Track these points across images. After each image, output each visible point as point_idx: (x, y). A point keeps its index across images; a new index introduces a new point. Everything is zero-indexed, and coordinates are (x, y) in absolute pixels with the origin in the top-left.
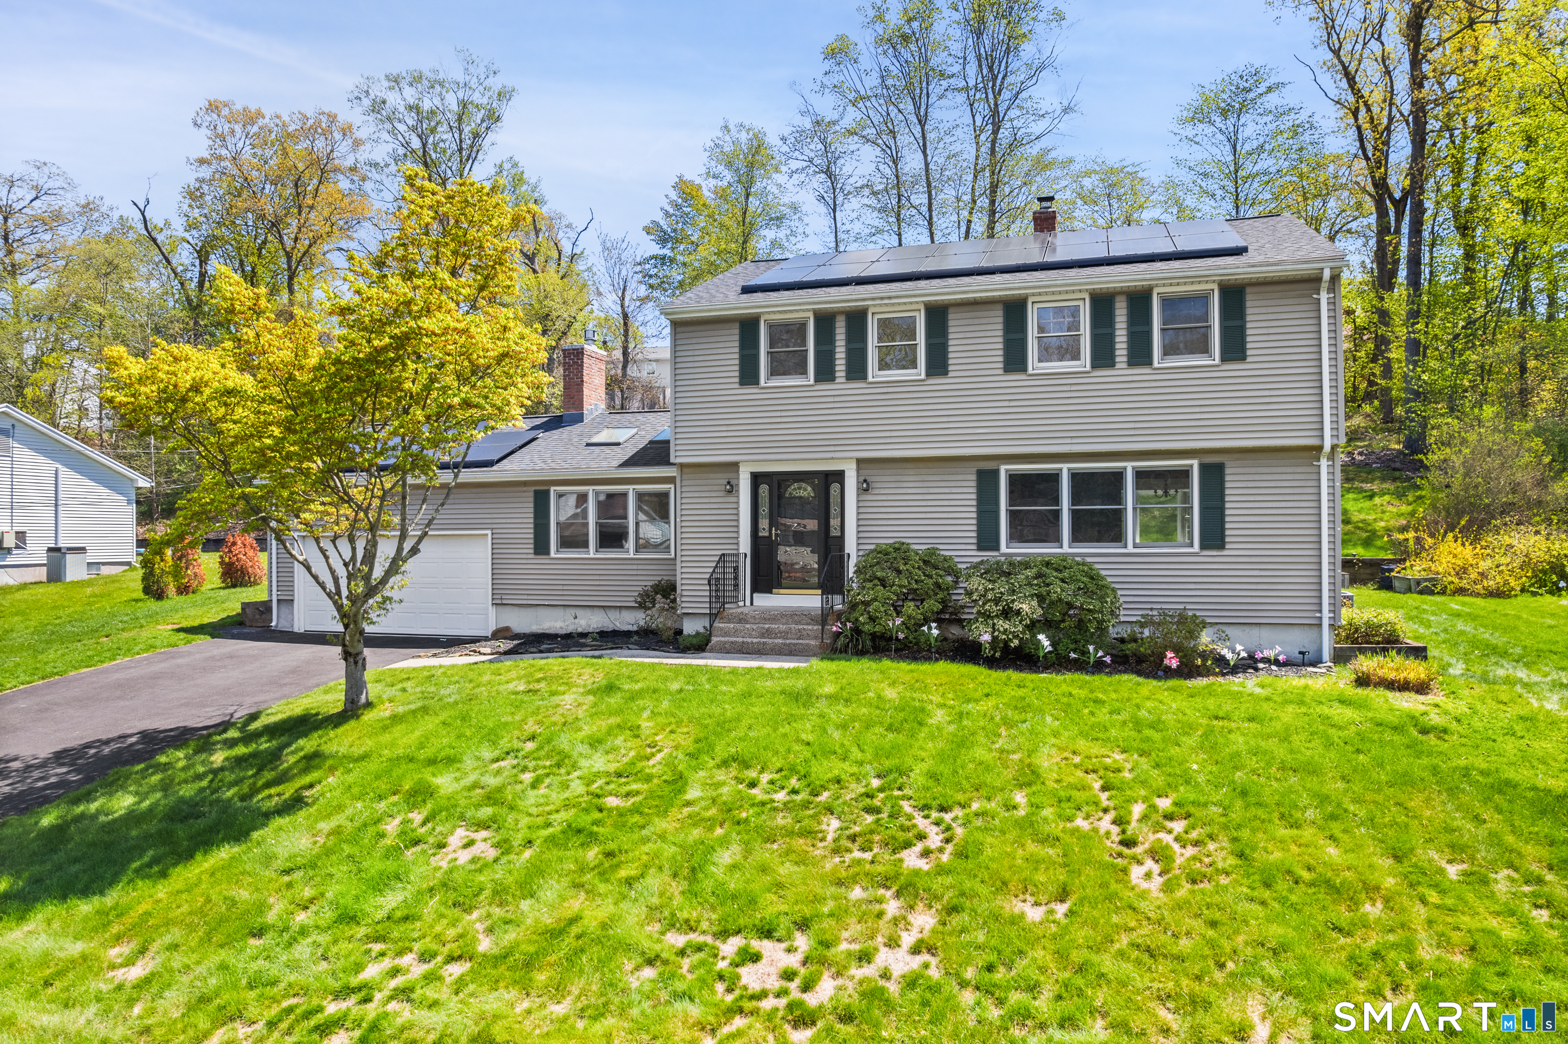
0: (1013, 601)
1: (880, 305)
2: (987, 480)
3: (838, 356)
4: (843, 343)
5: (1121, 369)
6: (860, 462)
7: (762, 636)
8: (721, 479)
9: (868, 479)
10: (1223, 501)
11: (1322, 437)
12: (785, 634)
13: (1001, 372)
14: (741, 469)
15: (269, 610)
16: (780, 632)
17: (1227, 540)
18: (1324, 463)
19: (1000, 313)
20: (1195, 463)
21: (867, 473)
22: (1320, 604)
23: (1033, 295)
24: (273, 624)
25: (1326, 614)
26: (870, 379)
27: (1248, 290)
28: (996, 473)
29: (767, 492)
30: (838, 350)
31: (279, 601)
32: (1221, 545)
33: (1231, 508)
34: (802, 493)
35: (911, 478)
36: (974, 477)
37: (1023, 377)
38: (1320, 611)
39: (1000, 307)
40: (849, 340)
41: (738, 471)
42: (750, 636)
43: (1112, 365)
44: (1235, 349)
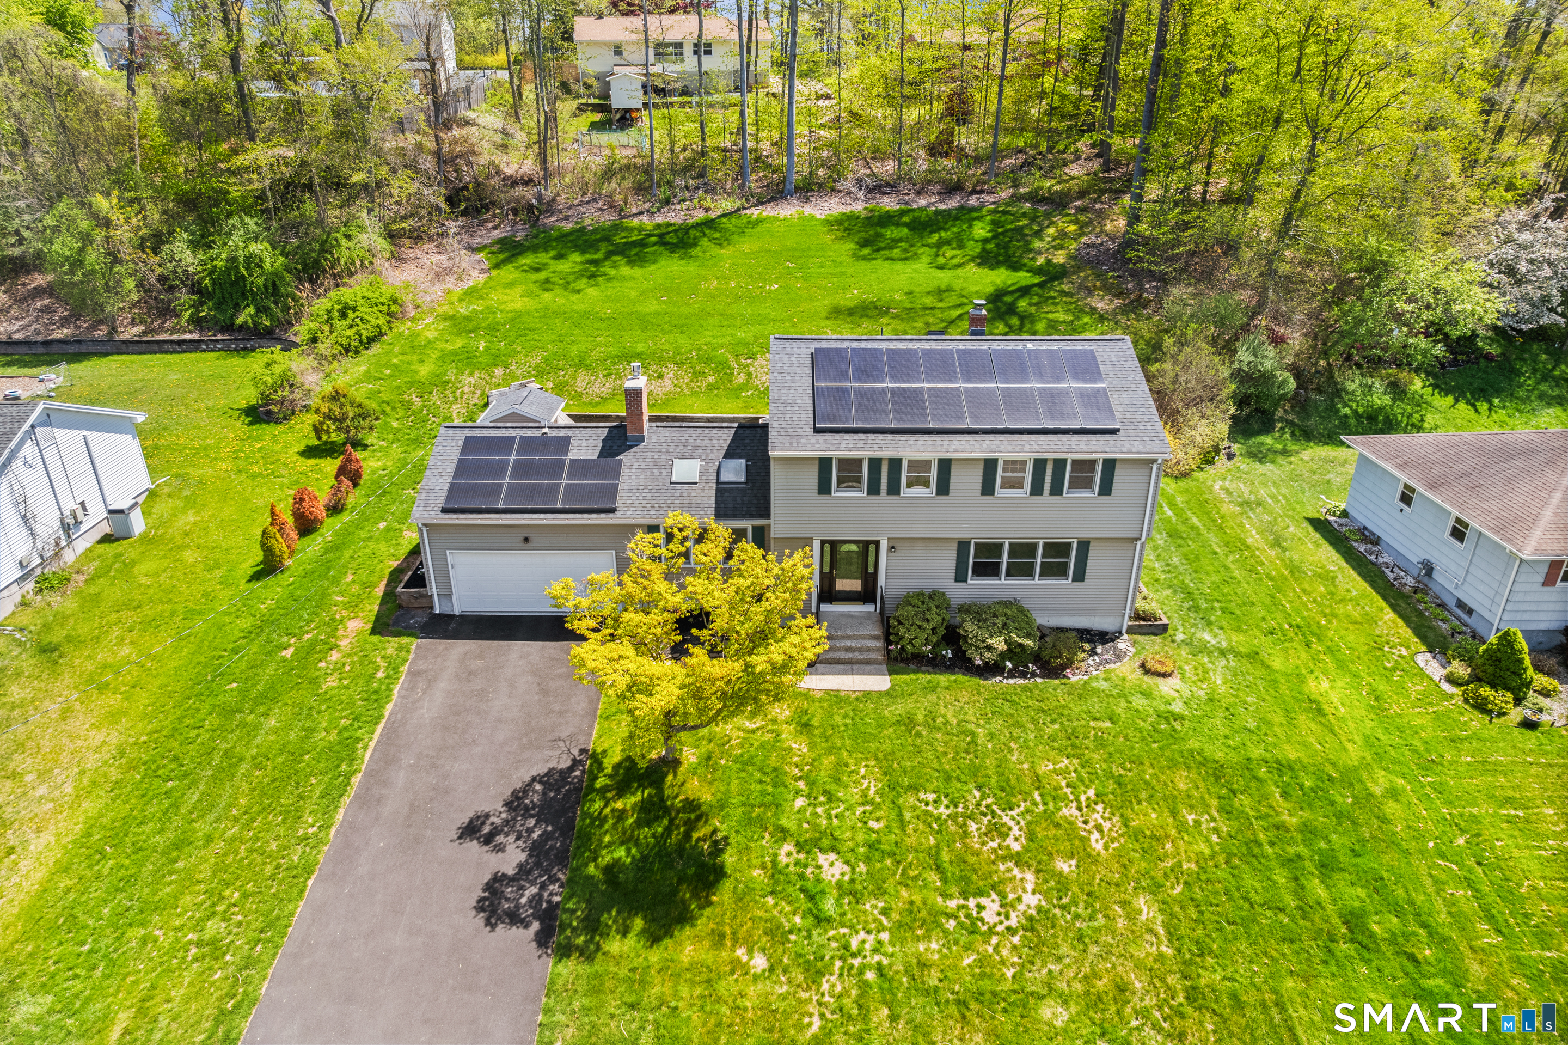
2: (963, 548)
3: (882, 482)
4: (886, 476)
5: (1045, 496)
6: (890, 537)
9: (896, 547)
10: (1087, 559)
11: (1141, 534)
13: (980, 495)
14: (815, 538)
17: (1086, 577)
19: (982, 465)
20: (1075, 541)
21: (893, 543)
22: (1126, 607)
24: (437, 611)
25: (1128, 611)
26: (902, 494)
27: (1117, 463)
28: (969, 543)
29: (829, 550)
30: (882, 478)
31: (438, 595)
32: (1083, 580)
33: (1091, 563)
34: (851, 551)
35: (920, 545)
36: (956, 547)
37: (992, 497)
38: (1125, 610)
39: (982, 462)
40: (890, 474)
41: (812, 539)
42: (840, 650)
43: (1041, 493)
44: (1106, 489)
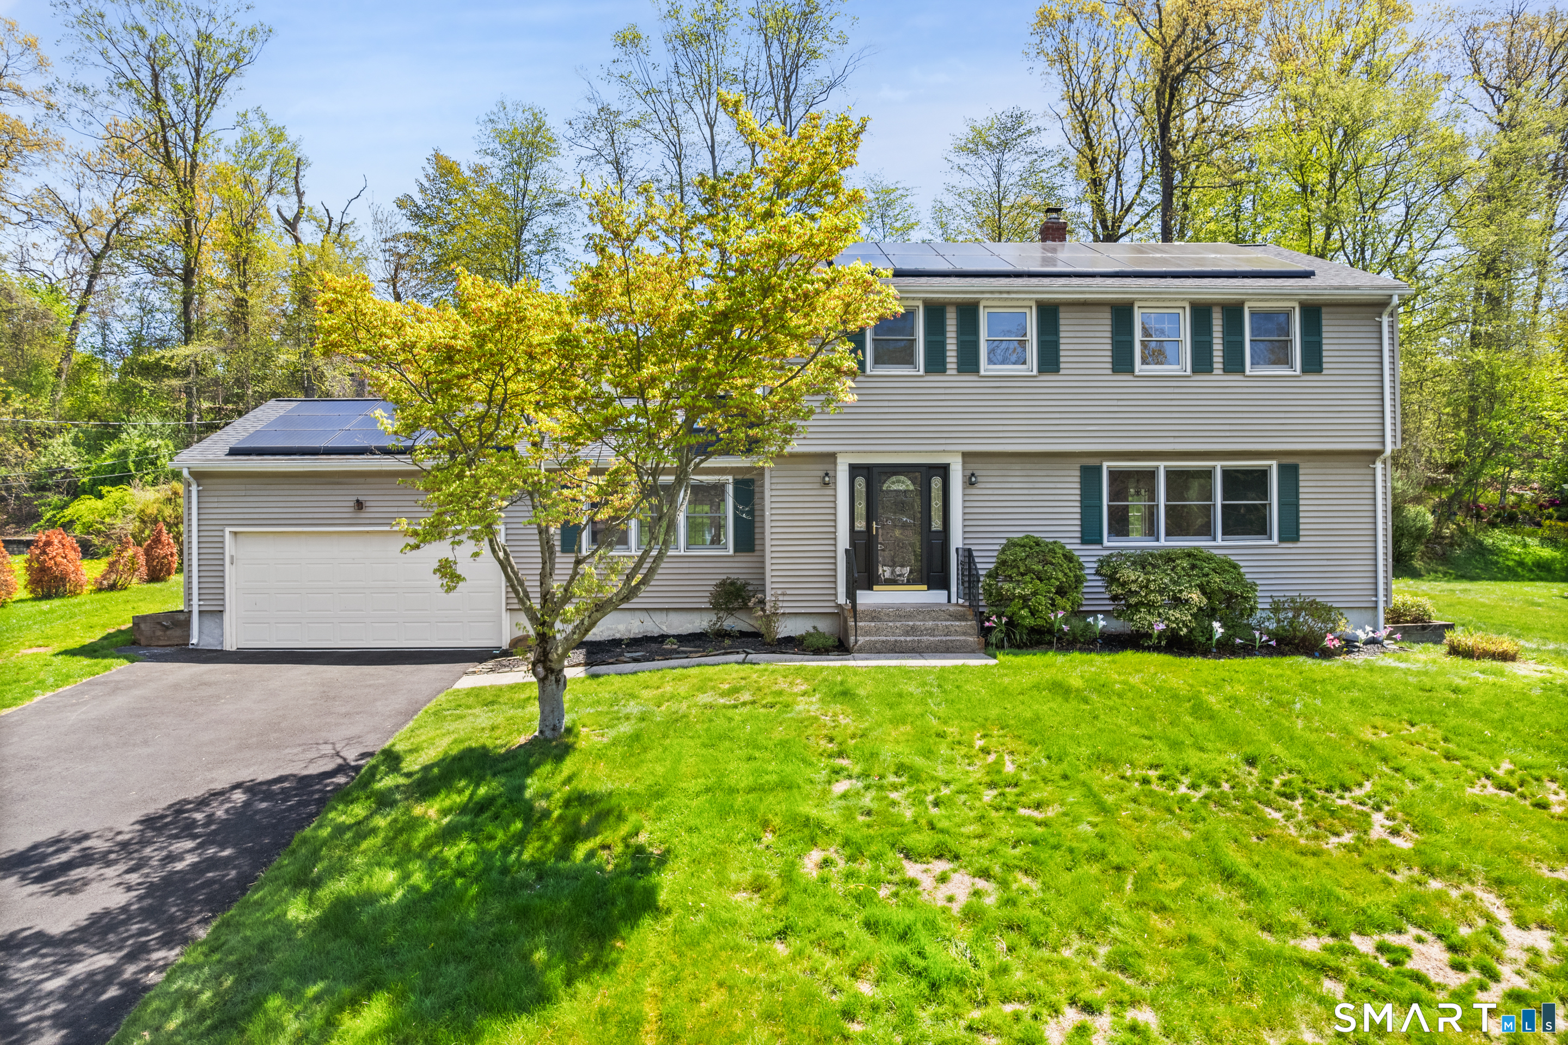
0: (1181, 591)
1: (994, 299)
2: (1090, 476)
3: (948, 347)
4: (954, 335)
5: (1218, 376)
6: (966, 456)
7: (907, 633)
8: (817, 470)
9: (977, 473)
10: (1297, 498)
11: (1383, 443)
12: (931, 632)
13: (1110, 372)
14: (839, 460)
15: (187, 624)
16: (926, 629)
17: (1301, 533)
18: (1379, 466)
19: (1108, 315)
20: (1274, 463)
21: (972, 466)
22: (1376, 590)
23: (1141, 300)
24: (194, 641)
25: (1381, 598)
26: (982, 373)
27: (1324, 310)
28: (1099, 469)
29: (864, 485)
30: (948, 341)
31: (200, 612)
32: (1296, 539)
33: (1305, 505)
34: (902, 487)
35: (1018, 473)
36: (1078, 473)
37: (1130, 378)
38: (1376, 596)
39: (1108, 309)
40: (961, 331)
41: (835, 463)
42: (894, 634)
43: (1210, 370)
44: (1313, 363)
